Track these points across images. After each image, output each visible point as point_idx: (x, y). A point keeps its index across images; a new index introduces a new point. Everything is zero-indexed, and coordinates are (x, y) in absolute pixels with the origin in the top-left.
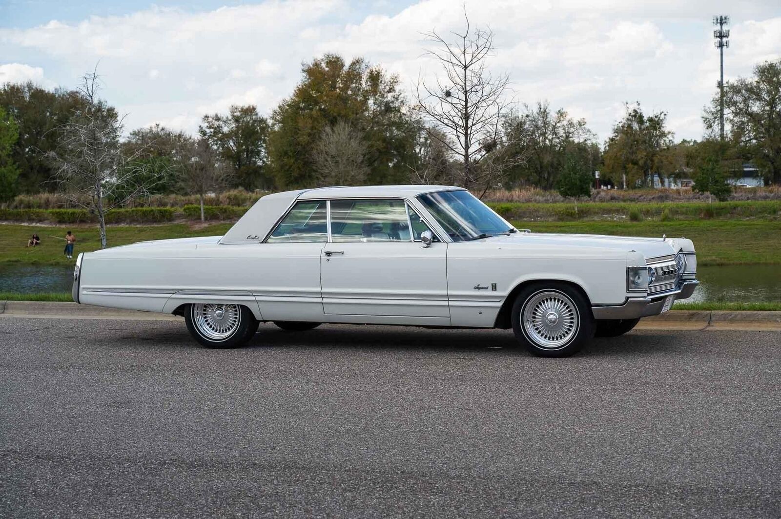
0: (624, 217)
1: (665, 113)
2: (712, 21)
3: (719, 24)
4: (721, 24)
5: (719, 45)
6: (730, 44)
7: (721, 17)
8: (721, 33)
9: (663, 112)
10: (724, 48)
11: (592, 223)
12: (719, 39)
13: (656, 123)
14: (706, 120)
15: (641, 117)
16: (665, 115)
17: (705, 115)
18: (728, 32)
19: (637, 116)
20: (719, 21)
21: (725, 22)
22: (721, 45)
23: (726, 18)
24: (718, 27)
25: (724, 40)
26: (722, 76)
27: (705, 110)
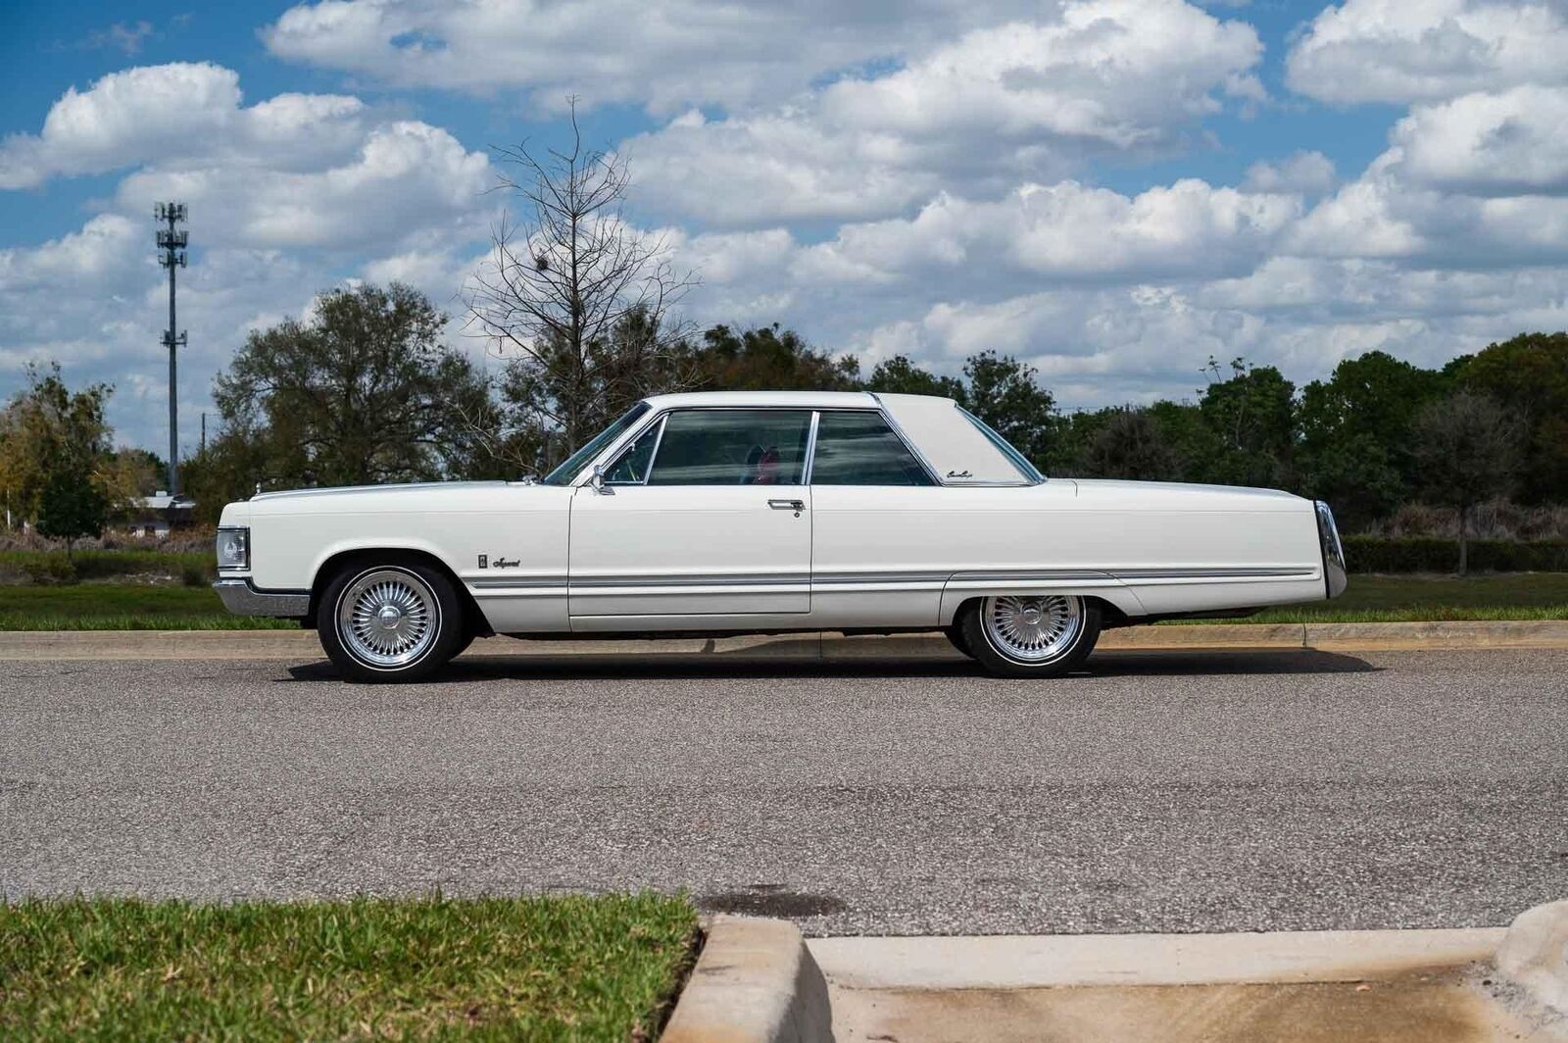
0: (169, 578)
1: (110, 386)
2: (153, 212)
3: (166, 221)
4: (172, 219)
5: (166, 261)
6: (189, 259)
7: (171, 204)
8: (170, 237)
9: (104, 385)
10: (178, 267)
11: (106, 590)
12: (165, 251)
13: (88, 408)
14: (221, 400)
15: (63, 393)
16: (109, 391)
17: (220, 389)
18: (185, 235)
19: (53, 390)
20: (167, 214)
21: (180, 216)
22: (171, 263)
23: (180, 207)
24: (165, 225)
25: (178, 251)
26: (173, 323)
27: (221, 382)
